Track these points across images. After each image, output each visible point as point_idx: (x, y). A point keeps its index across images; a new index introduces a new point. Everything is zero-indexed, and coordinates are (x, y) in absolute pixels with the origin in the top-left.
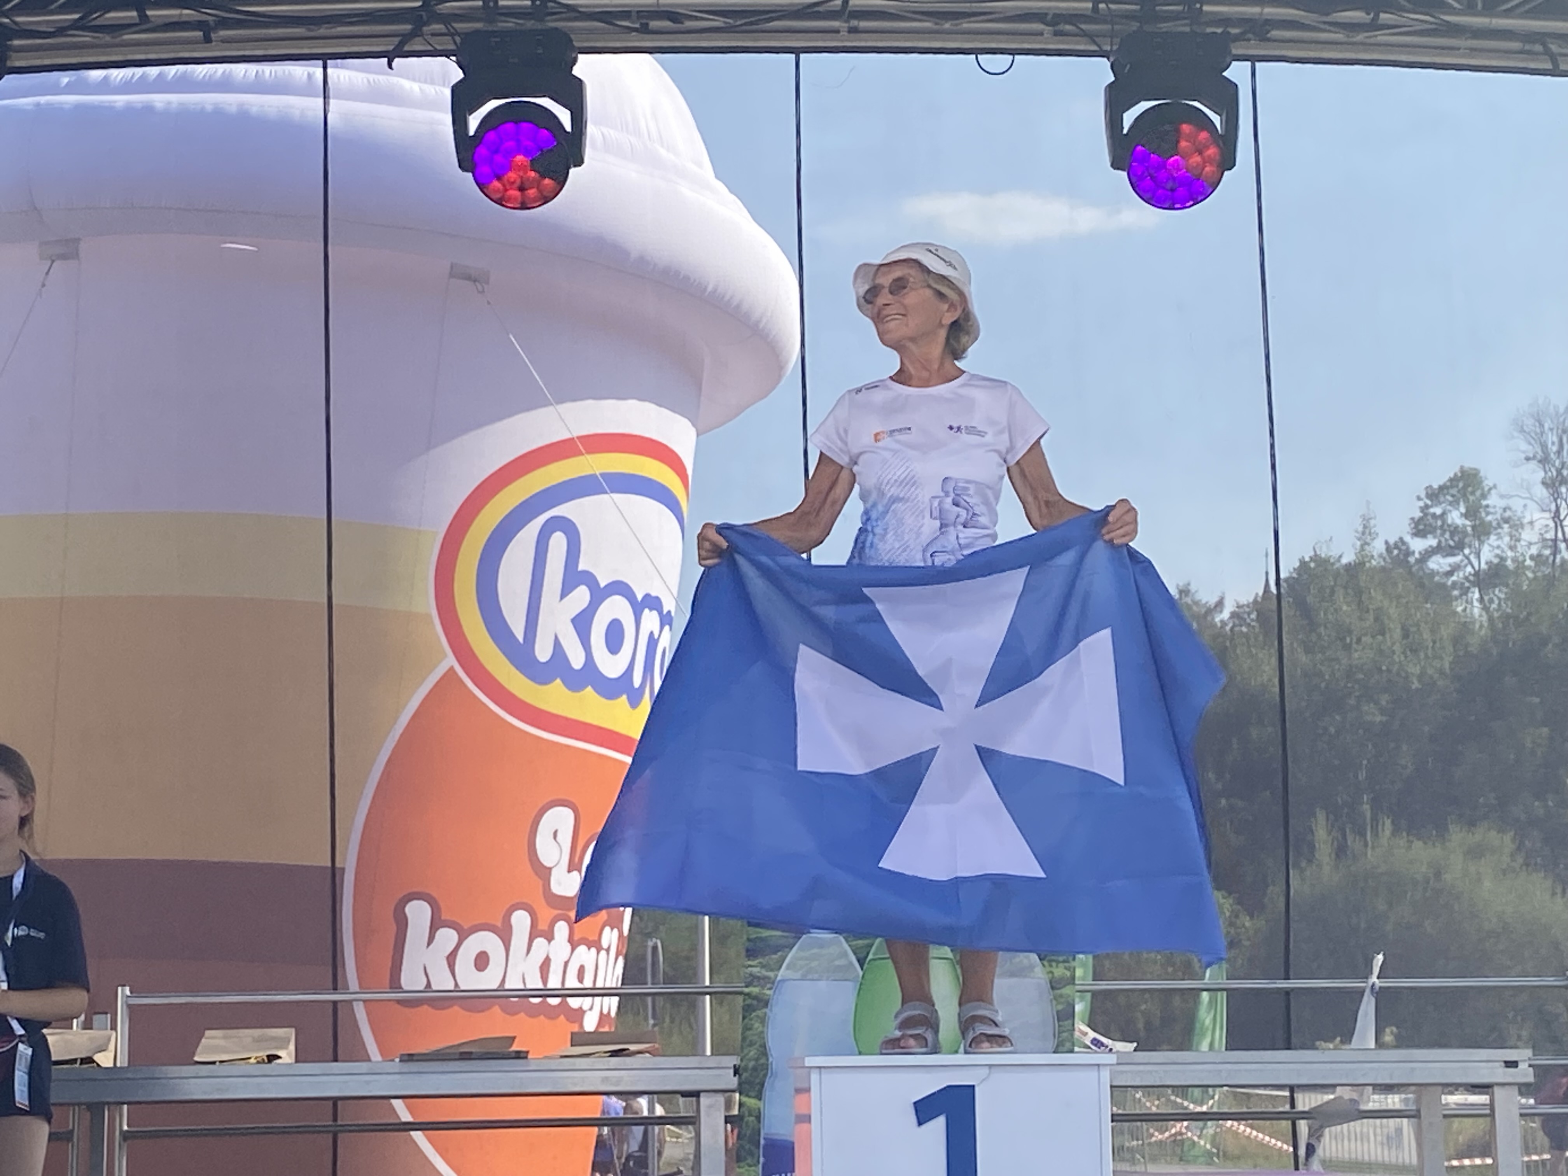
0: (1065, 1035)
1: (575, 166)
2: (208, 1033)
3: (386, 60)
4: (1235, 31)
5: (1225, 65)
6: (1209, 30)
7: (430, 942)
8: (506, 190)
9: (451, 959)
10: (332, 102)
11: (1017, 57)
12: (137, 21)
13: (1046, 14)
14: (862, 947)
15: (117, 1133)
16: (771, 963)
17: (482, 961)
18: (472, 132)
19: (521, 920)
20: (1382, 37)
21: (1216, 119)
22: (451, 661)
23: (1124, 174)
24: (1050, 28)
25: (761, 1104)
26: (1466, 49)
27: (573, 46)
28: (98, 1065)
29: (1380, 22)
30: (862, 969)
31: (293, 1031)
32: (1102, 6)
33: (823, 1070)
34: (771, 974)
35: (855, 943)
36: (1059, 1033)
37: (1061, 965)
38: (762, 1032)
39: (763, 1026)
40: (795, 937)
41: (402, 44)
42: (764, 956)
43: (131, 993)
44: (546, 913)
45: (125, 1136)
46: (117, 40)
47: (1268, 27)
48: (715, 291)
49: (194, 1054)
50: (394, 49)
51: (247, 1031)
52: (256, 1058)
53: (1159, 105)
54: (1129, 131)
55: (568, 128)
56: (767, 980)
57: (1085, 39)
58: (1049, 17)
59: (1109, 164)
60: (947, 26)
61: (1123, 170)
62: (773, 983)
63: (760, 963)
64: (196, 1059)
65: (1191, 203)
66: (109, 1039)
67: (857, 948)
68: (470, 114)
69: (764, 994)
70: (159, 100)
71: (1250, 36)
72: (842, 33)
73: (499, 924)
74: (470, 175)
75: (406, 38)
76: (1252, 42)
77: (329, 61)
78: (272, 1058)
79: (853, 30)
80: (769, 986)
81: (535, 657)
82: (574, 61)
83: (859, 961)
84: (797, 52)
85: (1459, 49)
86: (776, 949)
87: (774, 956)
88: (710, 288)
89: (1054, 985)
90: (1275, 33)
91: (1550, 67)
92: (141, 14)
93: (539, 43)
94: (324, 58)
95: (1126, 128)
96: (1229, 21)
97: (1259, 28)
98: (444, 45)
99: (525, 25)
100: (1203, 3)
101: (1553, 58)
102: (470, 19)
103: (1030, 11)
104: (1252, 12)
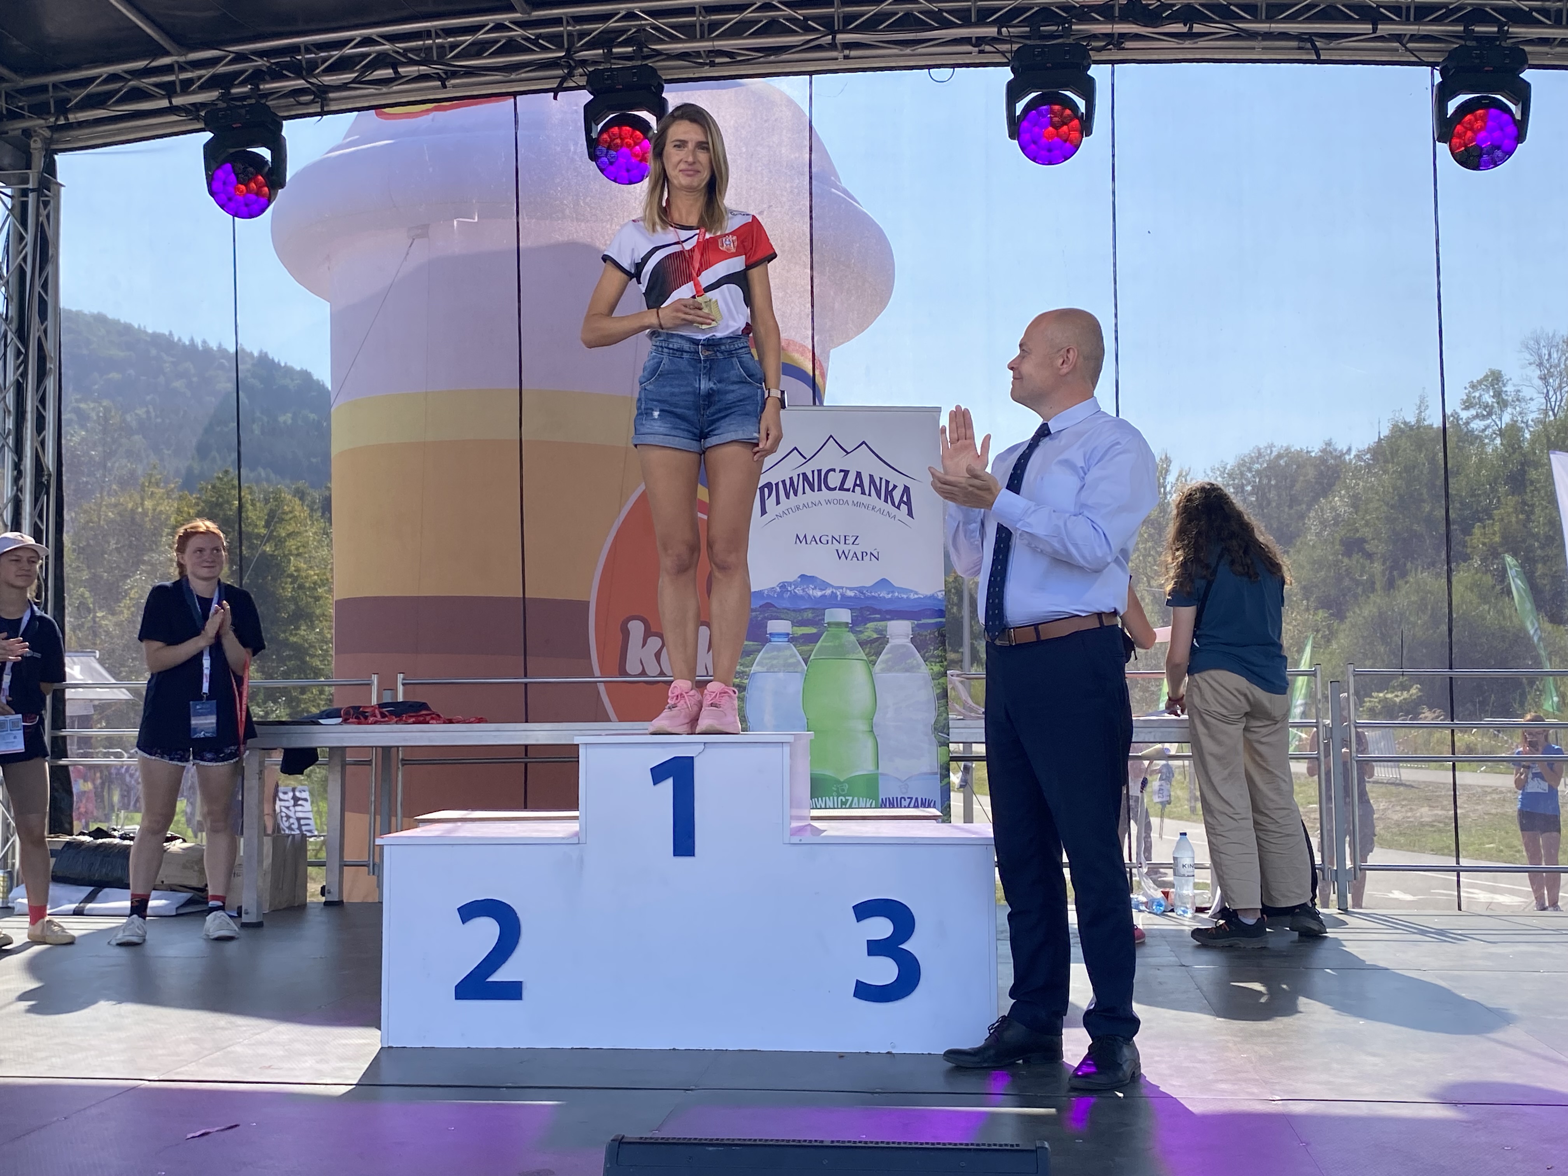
0: (942, 708)
3: (554, 94)
4: (1097, 43)
5: (1086, 67)
7: (644, 645)
9: (658, 655)
11: (955, 69)
12: (393, 76)
13: (971, 38)
14: (807, 651)
18: (596, 137)
20: (1201, 43)
21: (1081, 104)
23: (1017, 142)
24: (977, 49)
26: (1258, 48)
27: (661, 78)
29: (1194, 31)
30: (806, 665)
32: (1004, 30)
33: (587, 745)
34: (747, 669)
35: (800, 648)
36: (939, 708)
37: (938, 664)
40: (762, 645)
41: (561, 82)
43: (404, 677)
45: (403, 763)
46: (391, 90)
47: (1124, 40)
50: (559, 87)
53: (1043, 94)
57: (999, 55)
58: (974, 40)
59: (1008, 136)
60: (908, 51)
61: (1017, 139)
65: (1065, 158)
67: (802, 652)
71: (1111, 46)
72: (839, 60)
74: (596, 163)
75: (564, 79)
76: (1112, 51)
77: (518, 98)
79: (846, 57)
80: (745, 677)
83: (804, 660)
84: (809, 74)
85: (1254, 48)
89: (934, 677)
90: (1128, 44)
91: (1315, 57)
92: (396, 72)
93: (634, 74)
94: (515, 94)
95: (1018, 112)
96: (1095, 37)
97: (1116, 41)
98: (583, 81)
99: (629, 64)
100: (1071, 24)
101: (1317, 52)
102: (595, 63)
103: (958, 37)
104: (1106, 28)
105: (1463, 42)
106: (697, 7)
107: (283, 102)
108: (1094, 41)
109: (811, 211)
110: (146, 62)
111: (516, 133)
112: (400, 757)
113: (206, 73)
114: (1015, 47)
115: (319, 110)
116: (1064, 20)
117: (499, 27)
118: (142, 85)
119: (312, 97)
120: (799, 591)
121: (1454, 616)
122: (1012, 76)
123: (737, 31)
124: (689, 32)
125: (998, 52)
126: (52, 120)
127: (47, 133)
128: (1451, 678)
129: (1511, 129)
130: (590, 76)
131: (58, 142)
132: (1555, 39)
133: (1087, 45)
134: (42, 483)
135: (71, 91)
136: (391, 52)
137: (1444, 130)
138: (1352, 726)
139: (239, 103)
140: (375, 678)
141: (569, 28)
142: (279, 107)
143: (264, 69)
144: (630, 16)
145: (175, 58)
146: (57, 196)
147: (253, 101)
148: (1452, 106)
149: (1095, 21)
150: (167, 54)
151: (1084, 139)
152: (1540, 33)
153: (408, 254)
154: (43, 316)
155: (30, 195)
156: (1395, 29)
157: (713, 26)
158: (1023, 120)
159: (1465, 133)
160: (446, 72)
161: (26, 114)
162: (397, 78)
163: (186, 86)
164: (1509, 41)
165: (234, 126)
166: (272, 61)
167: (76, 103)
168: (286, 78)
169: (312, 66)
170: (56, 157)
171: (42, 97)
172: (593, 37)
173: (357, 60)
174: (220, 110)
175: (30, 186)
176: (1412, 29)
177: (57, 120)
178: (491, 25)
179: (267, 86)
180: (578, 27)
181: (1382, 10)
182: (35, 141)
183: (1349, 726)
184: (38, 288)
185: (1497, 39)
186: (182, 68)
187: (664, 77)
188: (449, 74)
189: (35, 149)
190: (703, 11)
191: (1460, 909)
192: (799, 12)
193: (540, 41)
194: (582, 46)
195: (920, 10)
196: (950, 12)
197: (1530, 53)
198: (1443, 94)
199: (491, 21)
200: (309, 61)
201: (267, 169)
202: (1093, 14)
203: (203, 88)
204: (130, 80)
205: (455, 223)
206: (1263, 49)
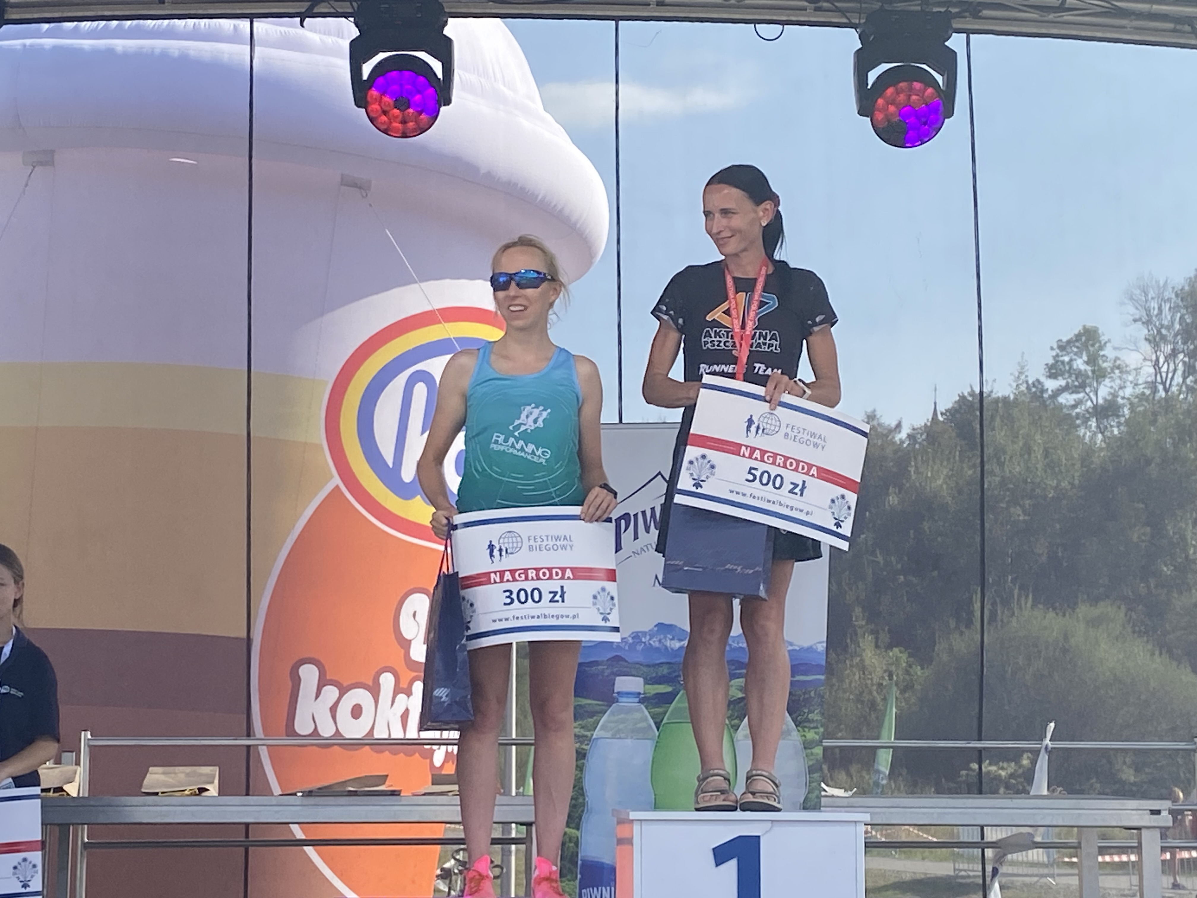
0: (814, 784)
1: (444, 105)
2: (151, 769)
3: (299, 19)
4: (954, 10)
5: (947, 37)
6: (935, 10)
7: (317, 696)
8: (391, 123)
9: (333, 710)
10: (257, 49)
11: (785, 26)
14: (657, 714)
15: (80, 843)
16: (589, 725)
17: (357, 712)
18: (365, 77)
19: (387, 681)
20: (1067, 17)
21: (939, 78)
22: (337, 480)
23: (869, 119)
24: (813, 5)
25: (578, 833)
26: (1131, 28)
27: (445, 12)
28: (68, 794)
30: (658, 730)
31: (217, 768)
33: (643, 823)
34: (588, 734)
35: (653, 710)
36: (810, 783)
37: (812, 731)
38: (581, 778)
39: (582, 774)
40: (607, 706)
41: (312, 7)
42: (582, 719)
43: (92, 735)
44: (406, 675)
45: (85, 846)
47: (980, 8)
48: (544, 198)
49: (141, 786)
50: (306, 11)
51: (181, 768)
52: (191, 790)
53: (895, 67)
54: (873, 85)
55: (440, 75)
56: (585, 738)
59: (856, 112)
60: (733, 2)
61: (868, 116)
62: (590, 741)
63: (579, 725)
64: (143, 790)
65: (920, 142)
66: (75, 773)
67: (654, 715)
68: (364, 63)
69: (583, 749)
70: (119, 44)
71: (967, 14)
72: (651, 6)
73: (371, 683)
74: (364, 110)
75: (315, 3)
76: (968, 19)
77: (255, 20)
78: (202, 790)
79: (660, 4)
80: (586, 742)
81: (402, 479)
82: (445, 23)
83: (656, 723)
84: (617, 19)
85: (1125, 27)
86: (592, 714)
87: (590, 720)
88: (540, 197)
89: (807, 745)
90: (986, 13)
93: (418, 9)
94: (251, 17)
95: (870, 85)
97: (973, 9)
98: (344, 8)
120: (654, 642)
122: (860, 42)
130: (361, 7)
158: (876, 92)
187: (448, 11)
206: (1135, 28)
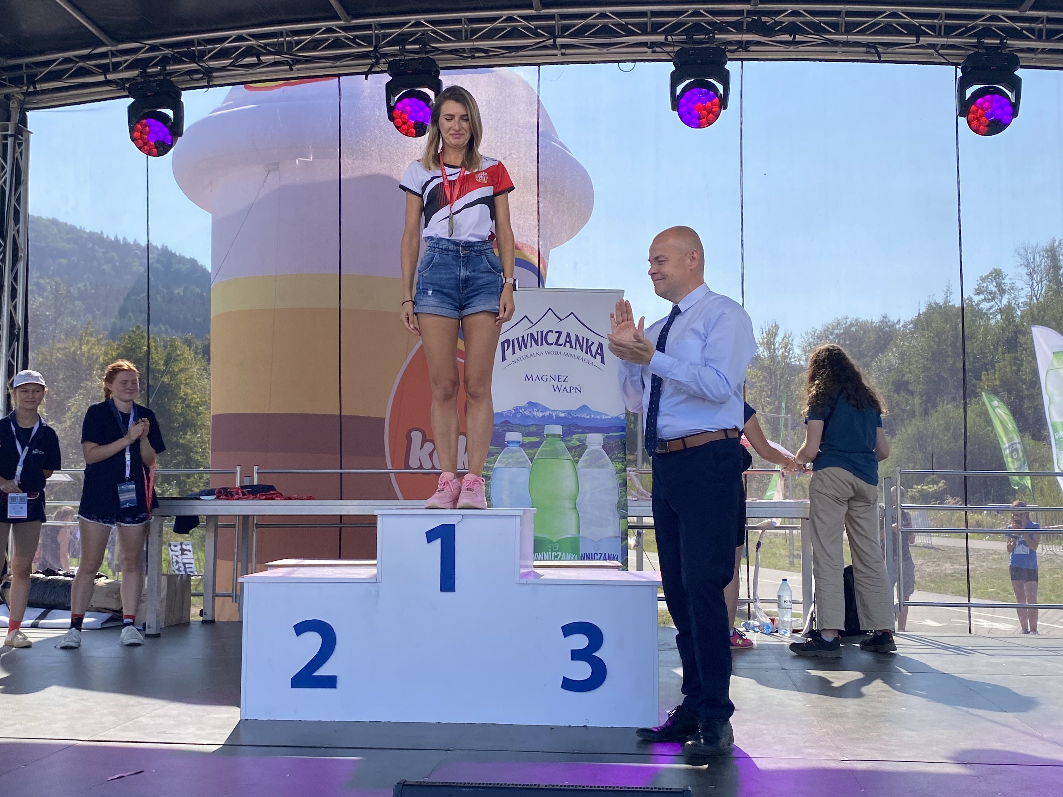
3: (366, 75)
4: (733, 48)
5: (724, 63)
7: (421, 448)
9: (431, 455)
11: (636, 63)
12: (257, 62)
13: (647, 43)
14: (532, 454)
18: (394, 105)
20: (801, 48)
21: (720, 87)
23: (677, 113)
24: (651, 50)
29: (796, 40)
32: (669, 37)
33: (383, 516)
34: (492, 465)
35: (527, 451)
36: (621, 493)
37: (620, 463)
40: (502, 449)
41: (371, 68)
45: (257, 526)
46: (255, 72)
47: (749, 45)
50: (369, 71)
53: (695, 81)
54: (680, 93)
57: (666, 54)
58: (649, 45)
59: (671, 109)
60: (605, 51)
61: (677, 111)
67: (529, 454)
68: (393, 96)
71: (740, 50)
72: (558, 55)
74: (393, 123)
75: (372, 66)
76: (741, 52)
77: (341, 78)
79: (563, 54)
80: (490, 471)
82: (439, 73)
83: (530, 459)
84: (538, 65)
85: (837, 52)
89: (618, 472)
90: (752, 48)
91: (877, 59)
92: (259, 59)
93: (420, 63)
94: (339, 76)
95: (678, 93)
96: (730, 43)
97: (744, 46)
98: (385, 68)
99: (417, 56)
100: (714, 34)
101: (879, 55)
102: (393, 55)
103: (638, 41)
104: (738, 37)
105: (977, 50)
106: (463, 19)
107: (181, 78)
108: (730, 46)
109: (538, 158)
110: (89, 51)
111: (340, 102)
112: (255, 522)
113: (131, 58)
114: (677, 49)
115: (207, 84)
116: (709, 32)
117: (329, 30)
118: (87, 66)
119: (201, 76)
120: (527, 413)
121: (968, 434)
122: (674, 69)
123: (489, 35)
124: (457, 35)
125: (665, 52)
126: (25, 88)
127: (21, 97)
128: (965, 477)
129: (1008, 109)
130: (390, 64)
131: (28, 103)
132: (1038, 49)
133: (725, 48)
134: (15, 334)
135: (38, 69)
136: (255, 46)
137: (963, 108)
138: (899, 508)
139: (152, 79)
140: (238, 469)
141: (376, 32)
142: (180, 82)
143: (170, 56)
144: (418, 24)
145: (109, 48)
146: (28, 140)
147: (162, 78)
148: (969, 92)
149: (730, 32)
150: (104, 45)
151: (722, 111)
152: (1028, 45)
153: (265, 182)
154: (17, 221)
155: (9, 139)
156: (930, 41)
157: (474, 32)
158: (681, 98)
159: (977, 111)
160: (292, 61)
161: (8, 84)
162: (260, 64)
163: (116, 66)
164: (1007, 50)
165: (149, 94)
166: (175, 51)
167: (41, 78)
168: (185, 62)
169: (202, 54)
170: (27, 113)
171: (18, 73)
172: (393, 38)
173: (233, 50)
174: (140, 83)
175: (9, 133)
176: (943, 40)
177: (28, 88)
178: (324, 29)
179: (171, 68)
180: (382, 31)
181: (922, 27)
182: (13, 103)
183: (897, 508)
184: (13, 202)
185: (999, 48)
186: (114, 54)
187: (440, 66)
188: (295, 61)
189: (13, 108)
190: (467, 21)
191: (970, 633)
192: (532, 23)
193: (357, 40)
194: (384, 44)
195: (613, 23)
196: (633, 25)
197: (1021, 58)
198: (963, 84)
199: (324, 26)
200: (200, 51)
201: (170, 124)
202: (729, 28)
203: (128, 68)
204: (78, 62)
205: (297, 161)
206: (842, 52)
